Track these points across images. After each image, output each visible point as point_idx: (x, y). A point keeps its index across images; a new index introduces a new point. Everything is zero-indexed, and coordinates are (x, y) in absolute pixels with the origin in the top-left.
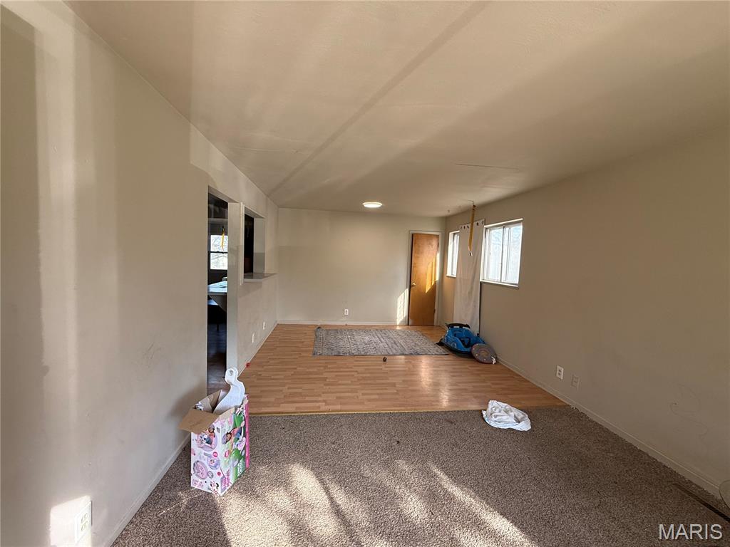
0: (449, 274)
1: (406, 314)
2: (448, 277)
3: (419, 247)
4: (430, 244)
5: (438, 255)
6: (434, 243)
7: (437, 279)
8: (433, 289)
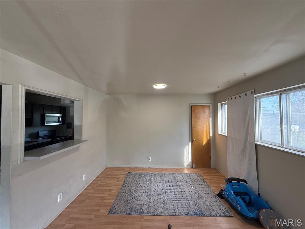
0: (220, 132)
1: (190, 160)
2: (219, 134)
3: (197, 114)
4: (204, 112)
5: (211, 119)
6: (207, 111)
7: (211, 135)
8: (209, 142)
